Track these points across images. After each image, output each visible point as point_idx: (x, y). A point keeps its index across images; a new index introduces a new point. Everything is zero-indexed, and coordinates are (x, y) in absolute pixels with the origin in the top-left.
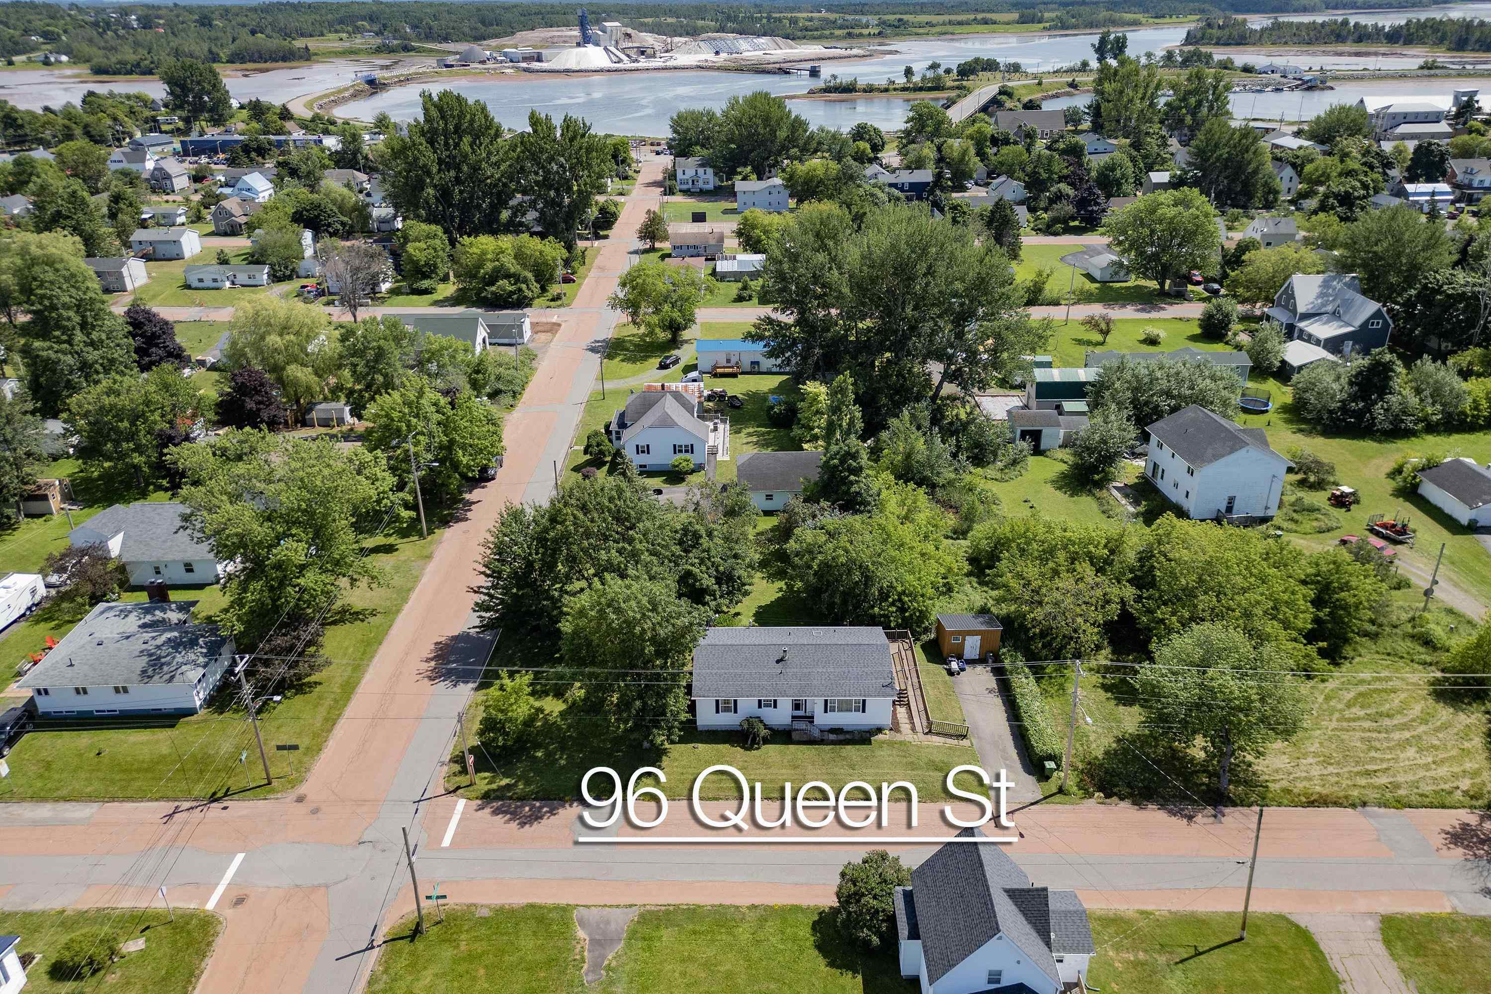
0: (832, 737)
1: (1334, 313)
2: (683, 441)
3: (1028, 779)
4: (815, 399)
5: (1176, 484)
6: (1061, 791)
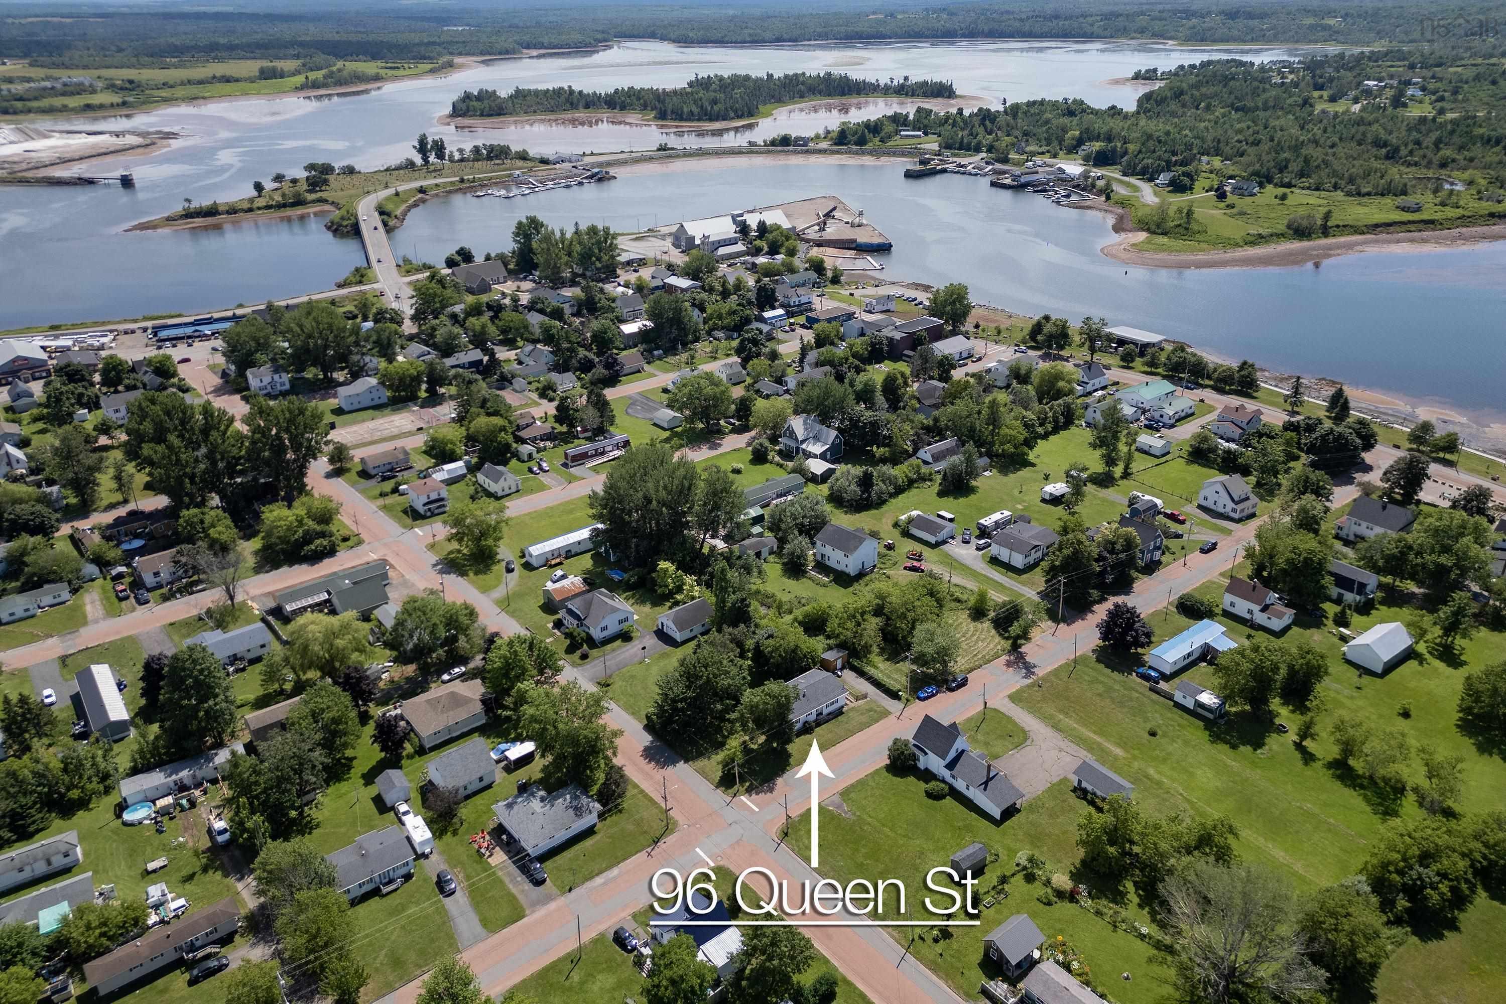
0: (831, 717)
1: (814, 438)
2: (621, 616)
3: (896, 701)
4: (666, 571)
5: (839, 562)
6: (908, 700)
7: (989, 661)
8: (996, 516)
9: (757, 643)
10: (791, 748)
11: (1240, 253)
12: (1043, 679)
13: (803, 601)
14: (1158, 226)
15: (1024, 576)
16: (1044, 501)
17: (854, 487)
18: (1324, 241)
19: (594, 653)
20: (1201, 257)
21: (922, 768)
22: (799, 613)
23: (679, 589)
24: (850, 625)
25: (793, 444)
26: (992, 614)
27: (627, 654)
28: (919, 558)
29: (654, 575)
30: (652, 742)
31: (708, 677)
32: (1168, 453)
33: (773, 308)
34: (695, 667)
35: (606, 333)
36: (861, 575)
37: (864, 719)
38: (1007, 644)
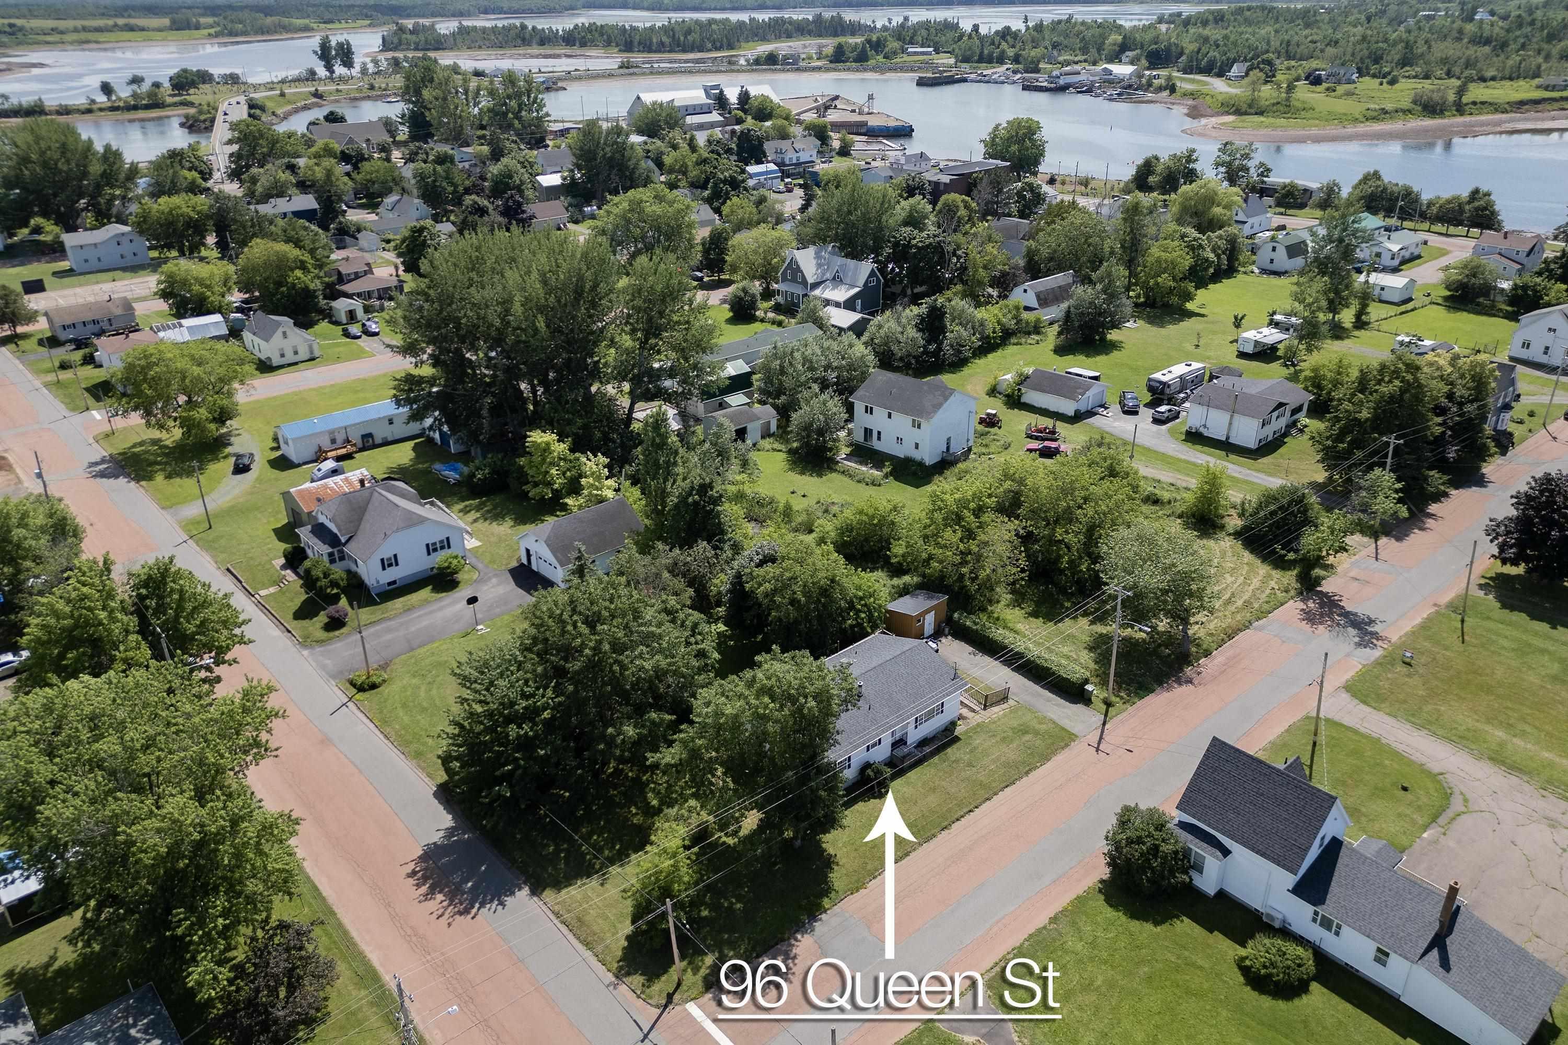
0: (928, 750)
1: (834, 278)
2: (436, 537)
3: (1080, 708)
4: (546, 449)
5: (899, 440)
6: (1108, 704)
7: (1262, 614)
8: (1179, 369)
9: (738, 576)
10: (833, 842)
11: (1362, 128)
12: (1402, 646)
13: (835, 509)
14: (1250, 106)
15: (1265, 460)
16: (1242, 355)
17: (912, 332)
18: (1460, 120)
19: (365, 614)
20: (1314, 131)
21: (1211, 891)
22: (828, 526)
23: (574, 487)
24: (951, 536)
25: (798, 290)
26: (1234, 522)
27: (439, 615)
28: (1052, 435)
29: (522, 461)
30: (450, 832)
31: (597, 649)
32: (1410, 300)
33: (759, 162)
34: (561, 621)
35: (511, 177)
36: (945, 464)
37: (1011, 753)
38: (1290, 578)
